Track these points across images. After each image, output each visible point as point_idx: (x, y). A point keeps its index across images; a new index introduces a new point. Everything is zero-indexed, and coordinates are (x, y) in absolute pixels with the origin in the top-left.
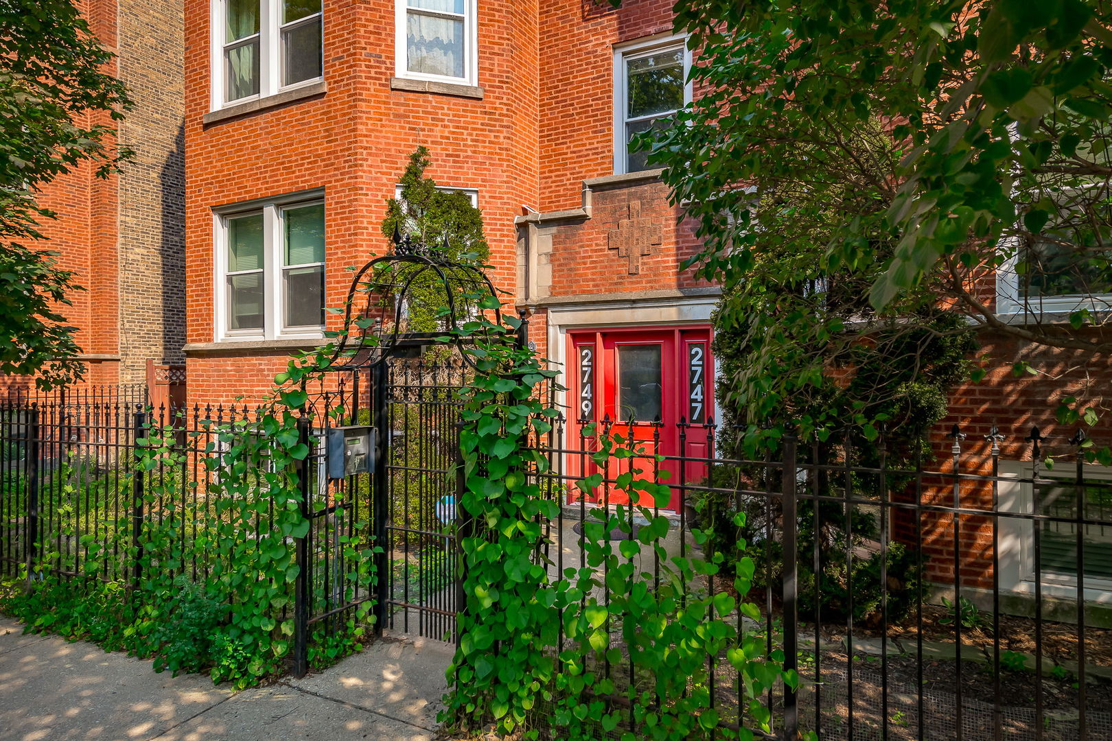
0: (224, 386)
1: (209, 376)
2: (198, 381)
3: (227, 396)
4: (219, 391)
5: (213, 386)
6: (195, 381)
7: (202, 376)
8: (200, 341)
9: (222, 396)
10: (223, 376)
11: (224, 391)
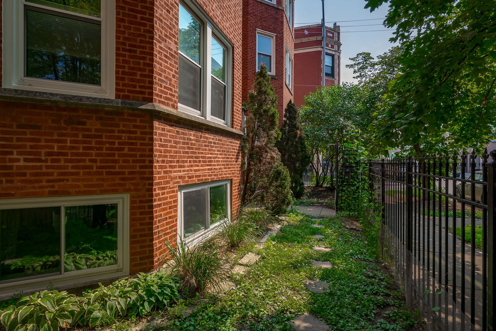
0: (187, 153)
1: (176, 142)
2: (166, 146)
3: (190, 162)
4: (184, 157)
5: (180, 152)
6: (162, 146)
7: (170, 141)
8: (168, 105)
9: (186, 162)
10: (187, 143)
11: (189, 157)
